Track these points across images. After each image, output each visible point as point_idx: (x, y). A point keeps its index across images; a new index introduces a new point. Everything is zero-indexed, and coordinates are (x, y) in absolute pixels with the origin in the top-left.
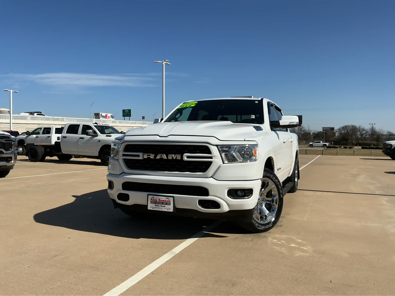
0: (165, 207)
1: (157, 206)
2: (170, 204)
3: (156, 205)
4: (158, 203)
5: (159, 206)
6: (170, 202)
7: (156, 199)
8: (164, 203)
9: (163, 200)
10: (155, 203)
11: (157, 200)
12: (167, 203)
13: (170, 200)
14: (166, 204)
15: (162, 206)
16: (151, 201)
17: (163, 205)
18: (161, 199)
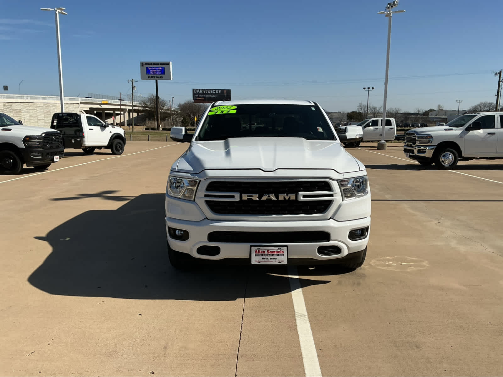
0: (276, 259)
1: (265, 259)
2: (282, 255)
3: (263, 259)
4: (266, 255)
5: (268, 259)
6: (283, 253)
7: (262, 251)
8: (274, 255)
9: (273, 252)
10: (262, 255)
11: (265, 252)
12: (278, 254)
13: (282, 250)
14: (278, 256)
15: (272, 259)
16: (255, 254)
17: (274, 258)
18: (270, 250)
